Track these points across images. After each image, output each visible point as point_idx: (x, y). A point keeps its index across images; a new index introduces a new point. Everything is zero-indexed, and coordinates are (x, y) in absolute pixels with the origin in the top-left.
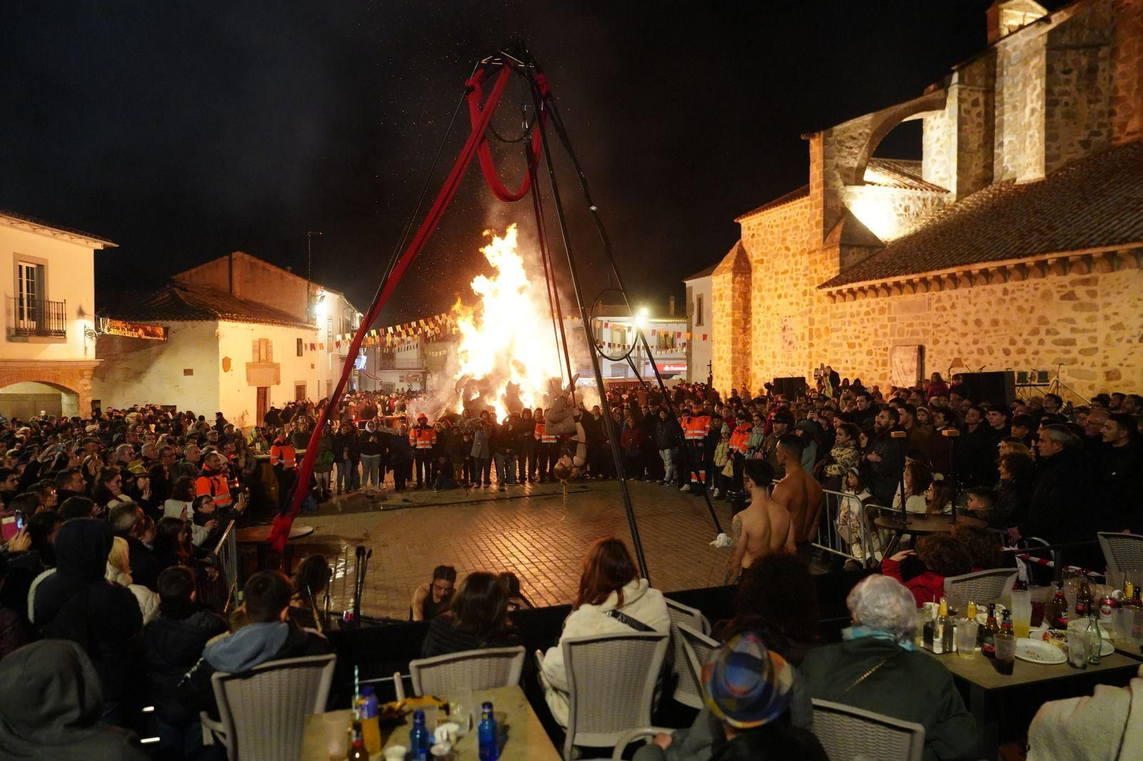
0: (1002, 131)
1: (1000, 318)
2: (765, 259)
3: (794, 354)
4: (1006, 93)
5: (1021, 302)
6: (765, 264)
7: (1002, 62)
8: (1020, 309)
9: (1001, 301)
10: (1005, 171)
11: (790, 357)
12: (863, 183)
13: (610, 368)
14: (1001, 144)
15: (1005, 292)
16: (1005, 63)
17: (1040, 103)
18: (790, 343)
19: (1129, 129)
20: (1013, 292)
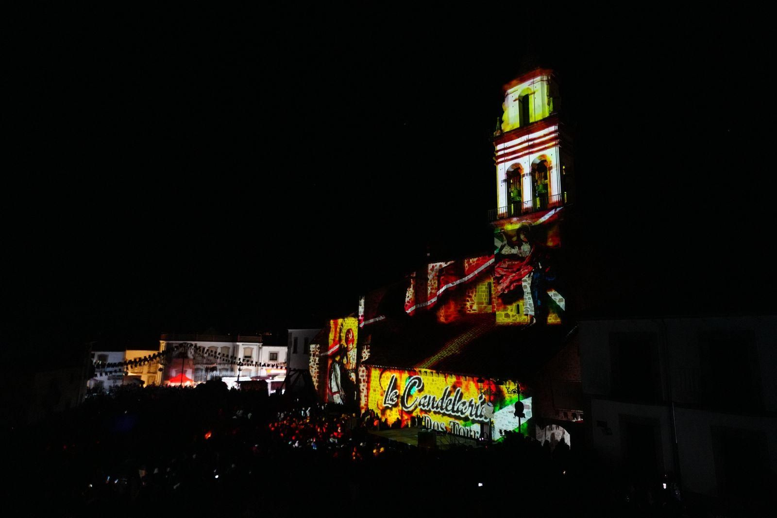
2: (335, 339)
4: (433, 282)
19: (473, 308)
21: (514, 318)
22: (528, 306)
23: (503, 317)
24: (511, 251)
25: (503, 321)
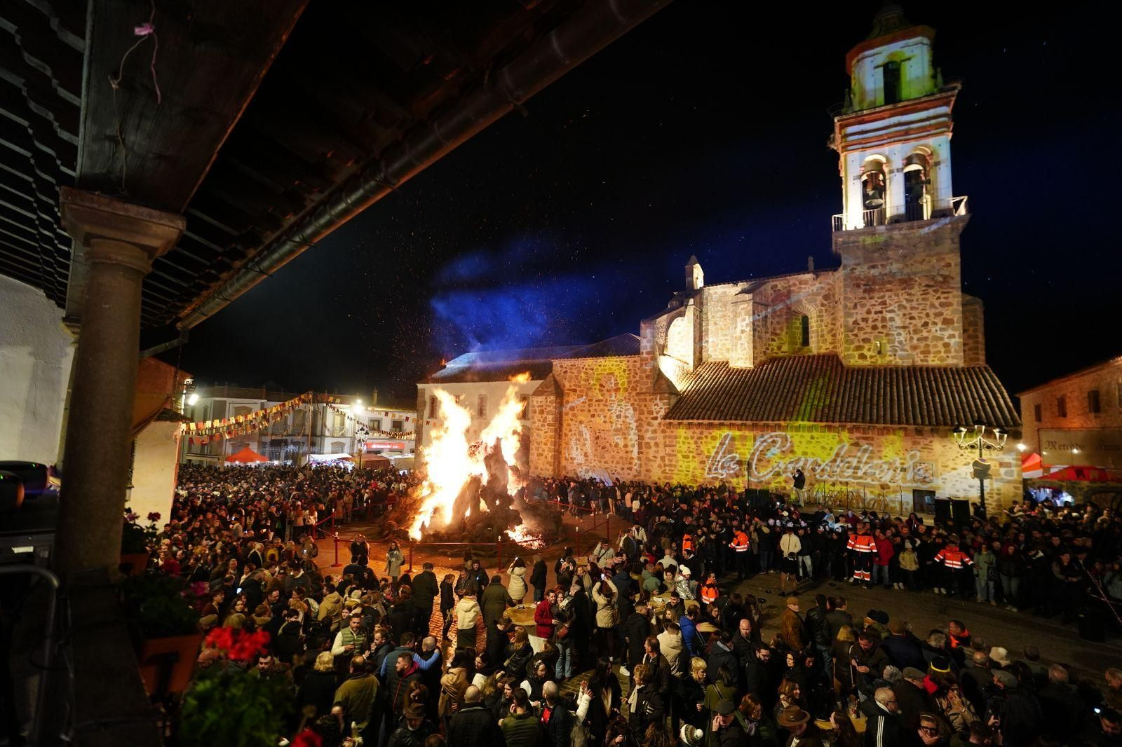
0: (707, 334)
1: (809, 451)
2: (578, 389)
3: (608, 456)
4: (710, 316)
5: (823, 444)
6: (578, 393)
7: (707, 298)
8: (823, 448)
9: (809, 442)
10: (709, 356)
11: (603, 457)
12: (664, 355)
13: (330, 446)
14: (707, 342)
15: (812, 438)
16: (709, 298)
17: (749, 328)
18: (603, 448)
19: (782, 350)
20: (818, 438)
21: (872, 360)
22: (897, 344)
23: (856, 359)
24: (869, 273)
25: (856, 364)
